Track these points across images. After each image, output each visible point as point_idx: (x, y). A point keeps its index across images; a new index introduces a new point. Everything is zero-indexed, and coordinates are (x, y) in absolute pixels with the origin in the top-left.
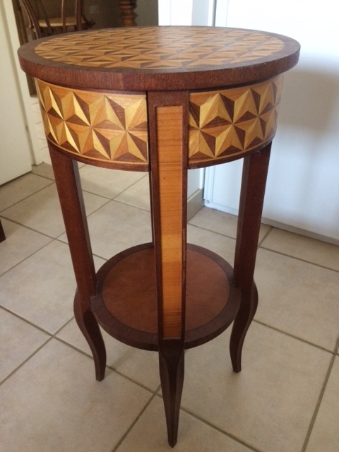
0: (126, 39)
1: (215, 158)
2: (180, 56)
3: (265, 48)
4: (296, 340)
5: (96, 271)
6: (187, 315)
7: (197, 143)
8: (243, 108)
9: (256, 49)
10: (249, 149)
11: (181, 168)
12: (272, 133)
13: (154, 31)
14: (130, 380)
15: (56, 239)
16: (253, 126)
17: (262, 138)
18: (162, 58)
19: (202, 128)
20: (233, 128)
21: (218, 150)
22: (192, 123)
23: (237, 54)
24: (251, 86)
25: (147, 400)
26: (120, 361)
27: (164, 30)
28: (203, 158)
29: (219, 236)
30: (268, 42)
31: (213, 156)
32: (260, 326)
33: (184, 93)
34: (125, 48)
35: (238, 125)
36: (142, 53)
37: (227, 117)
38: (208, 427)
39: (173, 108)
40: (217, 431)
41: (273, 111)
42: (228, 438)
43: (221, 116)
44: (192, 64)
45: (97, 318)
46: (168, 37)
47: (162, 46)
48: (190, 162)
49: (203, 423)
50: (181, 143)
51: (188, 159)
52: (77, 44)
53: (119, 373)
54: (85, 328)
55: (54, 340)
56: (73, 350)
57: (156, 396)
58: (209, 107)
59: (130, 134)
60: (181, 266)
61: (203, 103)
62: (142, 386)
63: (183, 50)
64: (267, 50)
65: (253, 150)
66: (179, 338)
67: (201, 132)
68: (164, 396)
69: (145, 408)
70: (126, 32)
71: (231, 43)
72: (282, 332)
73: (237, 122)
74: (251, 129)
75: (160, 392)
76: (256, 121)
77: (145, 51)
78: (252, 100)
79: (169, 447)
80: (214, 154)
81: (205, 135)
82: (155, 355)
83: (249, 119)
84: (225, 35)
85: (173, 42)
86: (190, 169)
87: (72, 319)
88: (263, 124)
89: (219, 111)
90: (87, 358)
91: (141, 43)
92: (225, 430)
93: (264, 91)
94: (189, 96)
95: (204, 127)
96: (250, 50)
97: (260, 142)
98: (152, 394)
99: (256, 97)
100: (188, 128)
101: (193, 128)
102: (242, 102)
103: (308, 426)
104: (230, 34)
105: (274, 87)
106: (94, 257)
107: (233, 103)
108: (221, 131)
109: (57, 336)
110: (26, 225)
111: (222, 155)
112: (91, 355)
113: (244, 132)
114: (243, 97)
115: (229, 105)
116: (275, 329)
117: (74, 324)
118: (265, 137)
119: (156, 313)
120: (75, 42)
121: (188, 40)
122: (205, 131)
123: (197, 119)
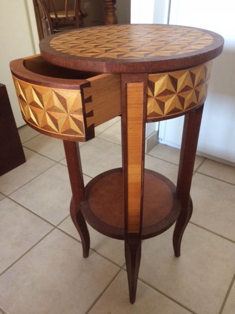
0: (108, 35)
1: (164, 116)
2: (143, 48)
3: (200, 42)
4: (219, 237)
5: (85, 186)
6: (143, 217)
7: (152, 106)
8: (184, 83)
9: (194, 43)
10: (187, 110)
11: (142, 122)
12: (204, 98)
13: (127, 28)
14: (106, 258)
15: (59, 162)
16: (190, 95)
17: (196, 102)
18: (132, 50)
19: (156, 97)
20: (177, 96)
21: (166, 110)
22: (150, 93)
23: (181, 48)
24: (189, 69)
25: (116, 272)
26: (99, 246)
27: (134, 27)
28: (156, 116)
29: (168, 164)
30: (203, 38)
31: (162, 114)
32: (195, 226)
33: (144, 74)
34: (108, 42)
35: (180, 94)
36: (119, 46)
37: (173, 90)
38: (157, 292)
39: (137, 83)
40: (162, 295)
41: (204, 84)
42: (170, 300)
43: (169, 89)
44: (151, 55)
45: (84, 216)
46: (136, 33)
47: (132, 40)
48: (147, 118)
49: (153, 289)
50: (142, 106)
51: (146, 116)
52: (76, 39)
53: (98, 253)
54: (76, 222)
55: (56, 229)
56: (69, 237)
57: (122, 270)
58: (161, 83)
59: (71, 116)
60: (140, 185)
61: (157, 81)
62: (113, 263)
63: (145, 44)
64: (201, 44)
65: (190, 110)
66: (138, 232)
67: (155, 99)
68: (128, 270)
69: (115, 277)
70: (109, 29)
71: (177, 39)
72: (210, 231)
73: (179, 93)
74: (189, 97)
75: (125, 267)
76: (192, 92)
77: (120, 45)
78: (190, 77)
79: (130, 304)
80: (164, 113)
81: (158, 101)
82: (122, 242)
83: (188, 90)
84: (174, 31)
85: (139, 37)
86: (147, 122)
87: (68, 216)
88: (197, 93)
89: (167, 86)
90: (78, 243)
91: (118, 38)
92: (168, 295)
93: (198, 72)
94: (148, 76)
95: (158, 96)
96: (190, 44)
97: (195, 105)
98: (119, 269)
99: (193, 76)
100: (146, 97)
101: (150, 97)
102: (183, 79)
103: (225, 296)
104: (177, 31)
105: (206, 69)
106: (84, 175)
107: (177, 80)
108: (169, 98)
109: (58, 227)
110: (39, 152)
111: (168, 114)
112: (81, 240)
113: (184, 99)
114: (184, 76)
115: (174, 82)
116: (204, 229)
117: (70, 219)
118: (199, 101)
119: (123, 215)
120: (75, 38)
121: (149, 36)
122: (158, 98)
123: (153, 91)
